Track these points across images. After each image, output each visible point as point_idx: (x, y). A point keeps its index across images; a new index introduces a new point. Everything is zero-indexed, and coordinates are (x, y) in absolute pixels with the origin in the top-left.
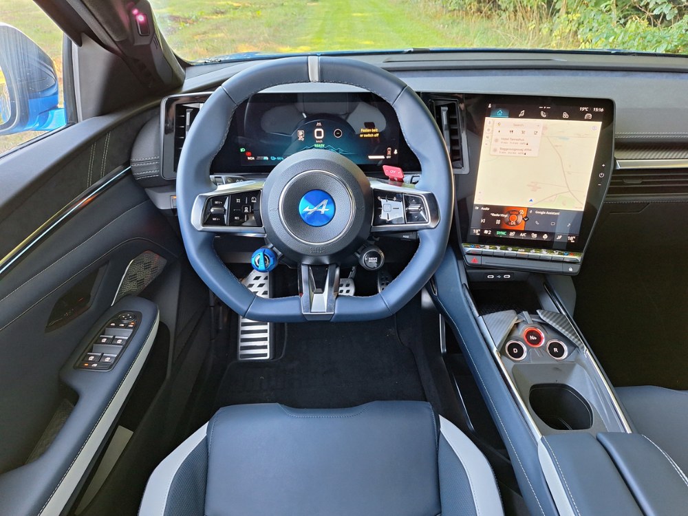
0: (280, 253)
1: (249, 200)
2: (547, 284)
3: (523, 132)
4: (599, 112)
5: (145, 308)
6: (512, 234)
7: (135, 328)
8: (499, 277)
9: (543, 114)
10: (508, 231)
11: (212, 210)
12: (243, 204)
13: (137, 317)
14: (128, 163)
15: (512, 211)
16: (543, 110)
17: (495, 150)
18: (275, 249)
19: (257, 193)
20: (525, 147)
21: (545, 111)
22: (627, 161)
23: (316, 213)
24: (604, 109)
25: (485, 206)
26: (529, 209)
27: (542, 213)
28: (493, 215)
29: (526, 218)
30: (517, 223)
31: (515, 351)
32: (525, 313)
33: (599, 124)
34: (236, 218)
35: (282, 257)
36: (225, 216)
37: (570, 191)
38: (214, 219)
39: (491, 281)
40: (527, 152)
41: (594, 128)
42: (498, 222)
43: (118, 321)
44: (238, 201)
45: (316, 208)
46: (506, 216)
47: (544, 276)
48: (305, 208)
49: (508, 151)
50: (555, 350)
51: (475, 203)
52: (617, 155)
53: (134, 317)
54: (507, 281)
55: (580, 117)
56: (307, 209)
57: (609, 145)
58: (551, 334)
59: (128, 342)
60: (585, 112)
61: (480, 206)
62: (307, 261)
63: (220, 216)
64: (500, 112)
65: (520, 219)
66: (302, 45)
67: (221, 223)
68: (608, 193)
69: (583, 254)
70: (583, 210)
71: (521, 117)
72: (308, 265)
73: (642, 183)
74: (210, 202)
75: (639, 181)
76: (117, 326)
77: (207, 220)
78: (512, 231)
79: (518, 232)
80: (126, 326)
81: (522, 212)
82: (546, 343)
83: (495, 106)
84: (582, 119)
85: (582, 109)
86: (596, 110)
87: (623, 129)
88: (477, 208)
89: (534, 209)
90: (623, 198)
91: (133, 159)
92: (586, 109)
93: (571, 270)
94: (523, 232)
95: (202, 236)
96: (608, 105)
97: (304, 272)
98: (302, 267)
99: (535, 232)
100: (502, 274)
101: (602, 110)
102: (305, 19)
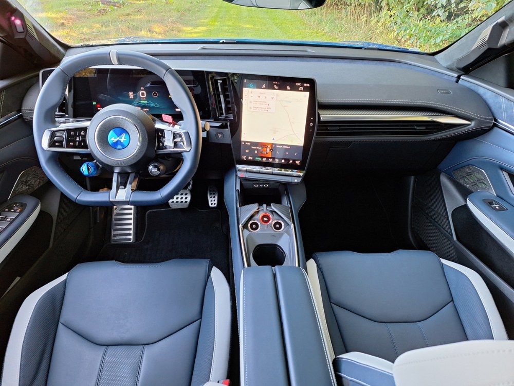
0: (101, 166)
1: (80, 133)
2: (286, 189)
3: (266, 98)
4: (307, 87)
5: (30, 202)
6: (264, 159)
7: (20, 213)
8: (261, 186)
9: (275, 86)
10: (262, 157)
11: (55, 139)
12: (75, 136)
13: (23, 206)
14: (20, 110)
15: (264, 145)
16: (275, 84)
17: (251, 108)
18: (97, 163)
19: (85, 129)
20: (267, 106)
21: (277, 85)
22: (326, 116)
23: (117, 141)
24: (310, 85)
25: (248, 142)
26: (272, 144)
27: (281, 147)
28: (253, 147)
29: (272, 150)
30: (267, 153)
31: (254, 226)
32: (265, 206)
33: (307, 94)
34: (71, 144)
35: (103, 167)
36: (64, 143)
37: (294, 134)
38: (57, 144)
39: (256, 188)
40: (268, 110)
41: (305, 96)
42: (256, 152)
43: (10, 208)
44: (72, 133)
45: (118, 138)
46: (260, 148)
47: (286, 185)
48: (112, 138)
49: (257, 109)
50: (278, 226)
51: (243, 139)
52: (321, 112)
53: (21, 206)
54: (266, 188)
55: (296, 89)
56: (113, 139)
57: (314, 106)
58: (276, 216)
59: (13, 220)
60: (299, 86)
61: (245, 142)
62: (117, 170)
63: (61, 142)
64: (251, 85)
65: (268, 150)
66: (201, 26)
67: (61, 146)
68: (317, 135)
69: (304, 172)
70: (303, 145)
71: (264, 88)
72: (118, 173)
73: (340, 130)
74: (53, 134)
75: (338, 128)
76: (9, 211)
77: (52, 144)
78: (264, 157)
79: (268, 158)
80: (15, 211)
81: (269, 146)
82: (272, 222)
83: (248, 80)
84: (298, 90)
85: (298, 84)
86: (305, 85)
87: (322, 97)
88: (243, 143)
89: (276, 144)
90: (328, 139)
91: (23, 108)
92: (300, 84)
93: (296, 181)
94: (271, 158)
95: (48, 154)
96: (312, 82)
97: (115, 177)
98: (114, 174)
99: (277, 159)
100: (263, 184)
101: (309, 85)
102: (206, 6)
